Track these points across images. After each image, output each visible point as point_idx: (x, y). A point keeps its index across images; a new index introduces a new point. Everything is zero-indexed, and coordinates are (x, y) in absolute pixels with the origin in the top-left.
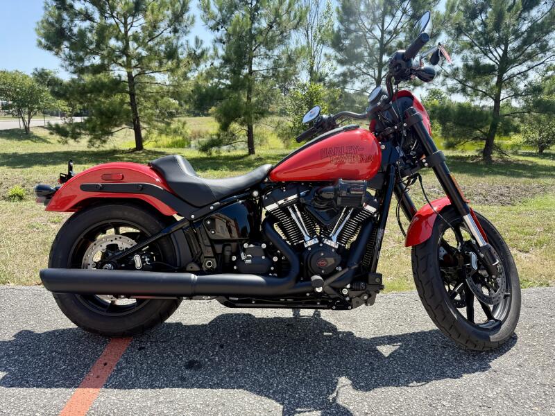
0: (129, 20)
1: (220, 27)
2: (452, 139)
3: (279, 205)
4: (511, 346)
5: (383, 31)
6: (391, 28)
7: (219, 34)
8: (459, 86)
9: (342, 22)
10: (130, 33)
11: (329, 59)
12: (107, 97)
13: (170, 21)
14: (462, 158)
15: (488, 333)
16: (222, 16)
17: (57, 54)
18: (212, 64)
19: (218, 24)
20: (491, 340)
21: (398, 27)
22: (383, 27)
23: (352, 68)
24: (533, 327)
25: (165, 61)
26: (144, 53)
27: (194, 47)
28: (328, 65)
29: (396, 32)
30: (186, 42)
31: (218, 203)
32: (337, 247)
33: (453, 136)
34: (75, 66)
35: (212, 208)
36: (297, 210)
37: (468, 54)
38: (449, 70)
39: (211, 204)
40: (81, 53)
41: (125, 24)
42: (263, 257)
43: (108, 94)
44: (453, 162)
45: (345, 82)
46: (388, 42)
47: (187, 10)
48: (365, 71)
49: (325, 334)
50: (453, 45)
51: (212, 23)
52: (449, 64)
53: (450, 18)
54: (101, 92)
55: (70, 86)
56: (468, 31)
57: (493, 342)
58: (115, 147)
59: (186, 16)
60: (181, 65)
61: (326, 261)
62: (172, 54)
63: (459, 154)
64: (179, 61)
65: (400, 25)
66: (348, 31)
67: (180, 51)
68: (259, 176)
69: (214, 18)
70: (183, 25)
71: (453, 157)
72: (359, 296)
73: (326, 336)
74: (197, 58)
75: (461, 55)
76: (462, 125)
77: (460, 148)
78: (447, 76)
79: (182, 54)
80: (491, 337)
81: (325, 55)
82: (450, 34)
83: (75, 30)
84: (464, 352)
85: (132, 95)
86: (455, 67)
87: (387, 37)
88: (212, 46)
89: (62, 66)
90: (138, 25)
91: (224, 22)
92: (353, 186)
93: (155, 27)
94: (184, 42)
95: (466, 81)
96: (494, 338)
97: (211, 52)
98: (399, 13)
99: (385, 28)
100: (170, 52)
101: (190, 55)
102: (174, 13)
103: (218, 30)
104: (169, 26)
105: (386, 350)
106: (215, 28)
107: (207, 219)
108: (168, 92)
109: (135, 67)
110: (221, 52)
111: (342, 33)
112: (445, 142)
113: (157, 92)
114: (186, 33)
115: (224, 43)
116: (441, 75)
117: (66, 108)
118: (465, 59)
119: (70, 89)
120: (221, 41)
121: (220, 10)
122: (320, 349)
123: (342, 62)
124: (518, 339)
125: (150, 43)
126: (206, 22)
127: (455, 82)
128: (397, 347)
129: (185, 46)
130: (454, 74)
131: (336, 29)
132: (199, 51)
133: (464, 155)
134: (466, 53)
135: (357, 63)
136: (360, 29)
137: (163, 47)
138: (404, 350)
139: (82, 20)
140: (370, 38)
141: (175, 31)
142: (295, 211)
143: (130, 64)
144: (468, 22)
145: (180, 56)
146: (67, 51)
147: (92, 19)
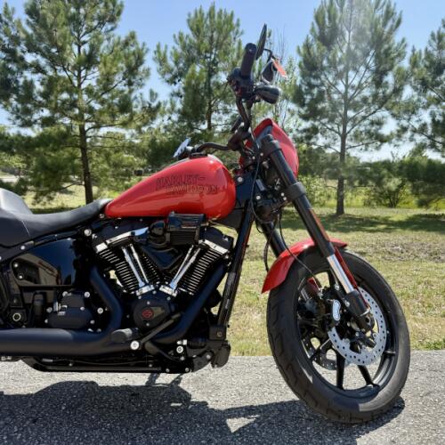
0: (83, 74)
1: (177, 80)
2: (423, 197)
3: (108, 245)
4: (393, 418)
5: (347, 86)
6: (356, 83)
7: (176, 88)
8: (428, 142)
9: (303, 76)
10: (83, 86)
11: (293, 115)
12: (54, 150)
13: (125, 74)
14: (435, 216)
15: (357, 401)
16: (179, 69)
17: (5, 107)
18: (170, 118)
19: (175, 77)
20: (361, 410)
21: (363, 81)
22: (347, 82)
23: (317, 123)
24: (428, 394)
25: (118, 114)
26: (97, 106)
27: (149, 101)
28: (293, 120)
29: (360, 87)
30: (141, 95)
31: (32, 242)
32: (175, 295)
33: (424, 193)
34: (23, 119)
35: (23, 248)
36: (134, 250)
37: (436, 109)
38: (417, 126)
39: (22, 244)
40: (29, 106)
41: (79, 77)
42: (82, 308)
43: (56, 147)
44: (425, 221)
45: (309, 138)
46: (352, 97)
47: (142, 63)
48: (329, 126)
49: (173, 405)
50: (419, 100)
51: (168, 76)
52: (417, 119)
53: (413, 74)
54: (47, 145)
55: (17, 139)
56: (433, 86)
57: (362, 412)
58: (63, 204)
59: (141, 69)
60: (135, 118)
61: (152, 311)
62: (125, 106)
63: (432, 213)
64: (133, 115)
65: (364, 80)
66: (311, 86)
67: (134, 103)
68: (90, 211)
69: (170, 71)
70: (138, 77)
71: (426, 216)
72: (200, 356)
73: (173, 407)
74: (152, 112)
75: (429, 111)
76: (432, 182)
77: (433, 205)
78: (415, 131)
79: (137, 107)
80: (361, 406)
81: (289, 110)
82: (415, 89)
83: (21, 81)
84: (331, 425)
85: (84, 149)
86: (423, 122)
87: (351, 92)
88: (169, 99)
89: (9, 119)
90: (92, 78)
91: (181, 74)
92: (186, 220)
93: (108, 80)
94: (138, 95)
95: (434, 136)
96: (364, 407)
97: (168, 106)
98: (362, 69)
99: (349, 82)
100: (123, 105)
101: (144, 107)
102: (129, 66)
103: (175, 83)
104: (124, 79)
105: (234, 424)
106: (172, 81)
107: (16, 261)
108: (123, 146)
109: (87, 121)
110: (179, 106)
111: (304, 88)
112: (417, 199)
113: (111, 147)
114: (141, 85)
115: (181, 97)
116: (409, 130)
117: (21, 165)
118: (433, 115)
119: (16, 142)
120: (178, 95)
121: (177, 63)
122: (155, 423)
123: (305, 118)
124: (405, 409)
125: (105, 96)
126: (163, 74)
127: (423, 137)
128: (252, 420)
129: (139, 99)
130: (422, 130)
131: (298, 83)
132: (154, 105)
133: (437, 213)
134: (433, 108)
135: (320, 119)
136: (322, 84)
137: (116, 100)
138: (260, 424)
139: (33, 73)
140: (334, 93)
141: (130, 84)
142: (130, 252)
143: (83, 117)
144: (434, 78)
145: (134, 109)
146: (15, 103)
147: (44, 72)
